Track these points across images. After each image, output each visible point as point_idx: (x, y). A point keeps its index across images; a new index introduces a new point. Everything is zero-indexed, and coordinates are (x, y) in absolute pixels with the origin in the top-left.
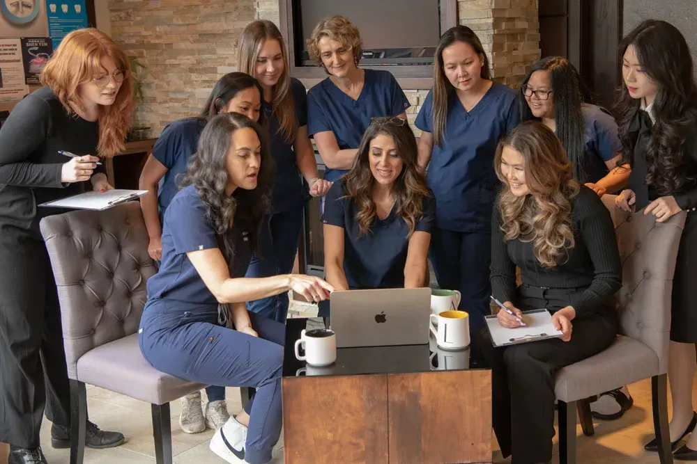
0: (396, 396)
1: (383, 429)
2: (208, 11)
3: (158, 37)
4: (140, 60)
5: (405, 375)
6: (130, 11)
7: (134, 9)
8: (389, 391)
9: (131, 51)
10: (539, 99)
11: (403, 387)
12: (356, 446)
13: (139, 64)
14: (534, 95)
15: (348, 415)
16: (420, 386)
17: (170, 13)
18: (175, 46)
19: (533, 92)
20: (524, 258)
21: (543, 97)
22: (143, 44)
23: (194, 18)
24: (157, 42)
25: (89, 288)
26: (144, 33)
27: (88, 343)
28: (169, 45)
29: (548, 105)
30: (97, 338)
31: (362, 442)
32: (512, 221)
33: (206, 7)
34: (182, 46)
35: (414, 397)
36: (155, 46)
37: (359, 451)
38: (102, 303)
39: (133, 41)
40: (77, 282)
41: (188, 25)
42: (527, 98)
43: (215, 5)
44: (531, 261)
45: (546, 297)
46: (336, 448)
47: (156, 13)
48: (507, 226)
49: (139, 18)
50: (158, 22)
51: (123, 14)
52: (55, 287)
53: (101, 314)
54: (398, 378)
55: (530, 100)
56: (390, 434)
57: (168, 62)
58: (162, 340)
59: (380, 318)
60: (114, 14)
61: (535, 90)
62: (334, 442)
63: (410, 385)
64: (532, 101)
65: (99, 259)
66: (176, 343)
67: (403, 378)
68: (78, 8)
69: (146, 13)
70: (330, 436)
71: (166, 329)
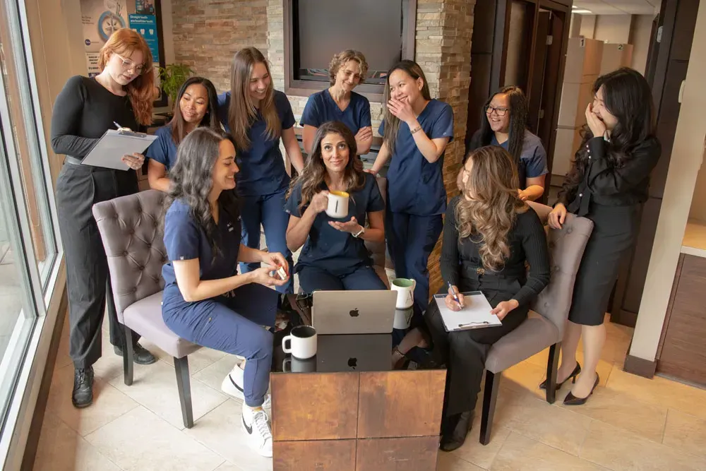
0: (366, 389)
1: (353, 412)
2: (237, 35)
3: (203, 52)
4: (192, 68)
5: (375, 373)
6: (186, 34)
7: (189, 33)
8: (361, 384)
9: (186, 61)
10: (498, 115)
11: (372, 382)
12: (332, 424)
13: (191, 71)
14: (494, 113)
15: (325, 402)
16: (386, 381)
17: (211, 36)
18: (214, 59)
19: (494, 109)
20: (471, 256)
21: (501, 113)
22: (193, 57)
23: (226, 40)
24: (203, 55)
25: (131, 257)
26: (195, 50)
27: (132, 297)
28: (211, 58)
29: (504, 121)
30: (138, 294)
31: (336, 421)
32: (466, 223)
33: (235, 33)
34: (219, 59)
35: (381, 390)
36: (202, 59)
37: (334, 427)
38: (141, 268)
39: (188, 55)
40: (122, 253)
41: (223, 45)
42: (488, 115)
43: (242, 32)
44: (476, 259)
45: (481, 280)
46: (313, 425)
47: (204, 36)
48: (461, 227)
49: (192, 39)
50: (204, 42)
51: (181, 36)
52: (106, 257)
53: (140, 277)
54: (368, 375)
55: (490, 117)
56: (360, 416)
57: (209, 70)
58: (175, 316)
59: (354, 313)
60: (176, 35)
61: (495, 107)
62: (313, 421)
63: (378, 380)
64: (492, 117)
65: (139, 234)
66: (185, 318)
67: (372, 376)
68: (151, 32)
69: (196, 36)
70: (309, 416)
71: (179, 307)
